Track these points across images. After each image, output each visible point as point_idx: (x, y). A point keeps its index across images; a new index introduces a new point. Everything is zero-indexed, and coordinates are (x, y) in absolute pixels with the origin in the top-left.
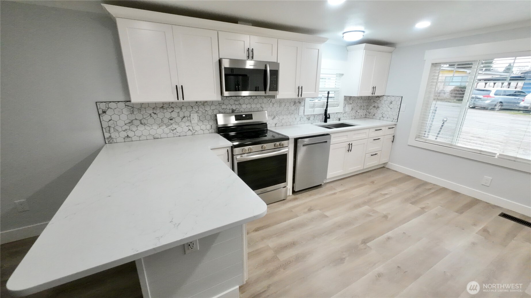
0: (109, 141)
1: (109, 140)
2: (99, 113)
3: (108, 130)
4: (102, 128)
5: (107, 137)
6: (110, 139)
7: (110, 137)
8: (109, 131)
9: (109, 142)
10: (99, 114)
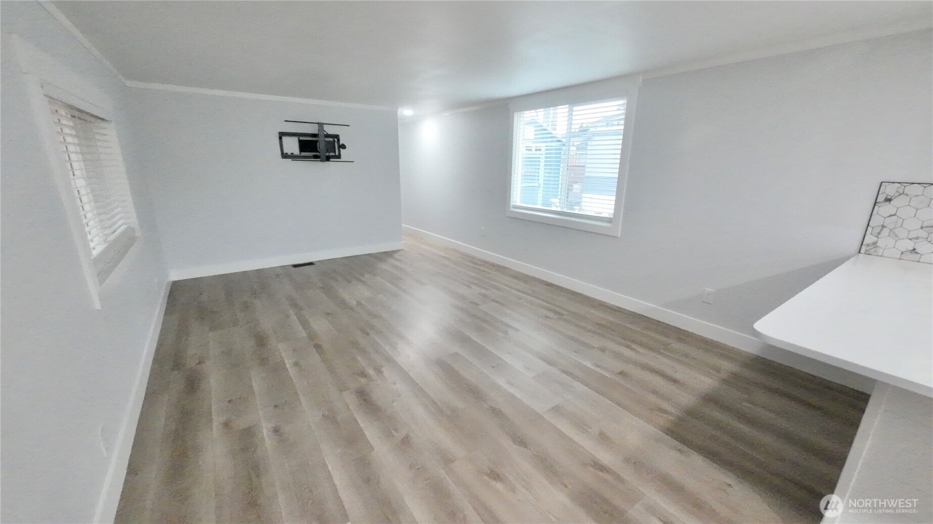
0: (868, 250)
1: (868, 248)
2: (876, 199)
3: (878, 231)
4: (868, 225)
5: (868, 243)
6: (871, 247)
7: (875, 243)
8: (879, 233)
9: (866, 251)
10: (876, 203)
